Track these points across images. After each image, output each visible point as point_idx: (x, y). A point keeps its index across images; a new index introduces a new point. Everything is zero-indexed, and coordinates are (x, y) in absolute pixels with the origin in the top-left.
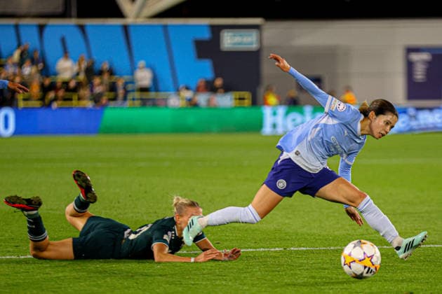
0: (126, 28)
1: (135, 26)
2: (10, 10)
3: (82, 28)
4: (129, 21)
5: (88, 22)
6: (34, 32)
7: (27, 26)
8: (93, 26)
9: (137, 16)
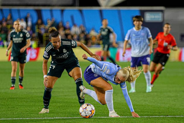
0: (101, 11)
1: (105, 10)
2: (48, 3)
3: (81, 11)
4: (103, 8)
5: (84, 8)
6: (59, 13)
7: (56, 10)
8: (86, 10)
9: (106, 6)
